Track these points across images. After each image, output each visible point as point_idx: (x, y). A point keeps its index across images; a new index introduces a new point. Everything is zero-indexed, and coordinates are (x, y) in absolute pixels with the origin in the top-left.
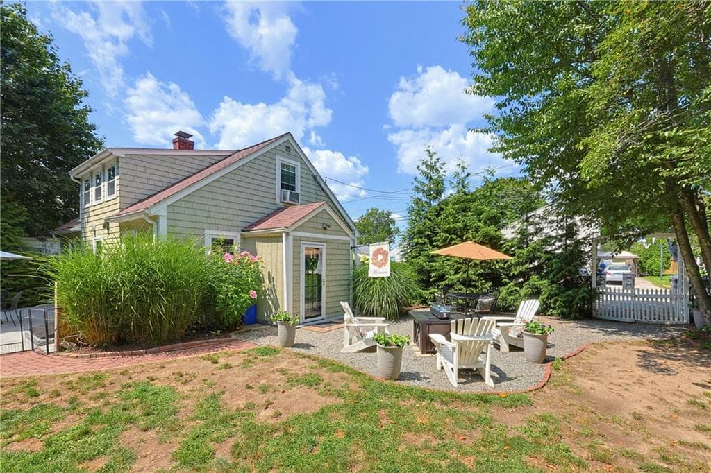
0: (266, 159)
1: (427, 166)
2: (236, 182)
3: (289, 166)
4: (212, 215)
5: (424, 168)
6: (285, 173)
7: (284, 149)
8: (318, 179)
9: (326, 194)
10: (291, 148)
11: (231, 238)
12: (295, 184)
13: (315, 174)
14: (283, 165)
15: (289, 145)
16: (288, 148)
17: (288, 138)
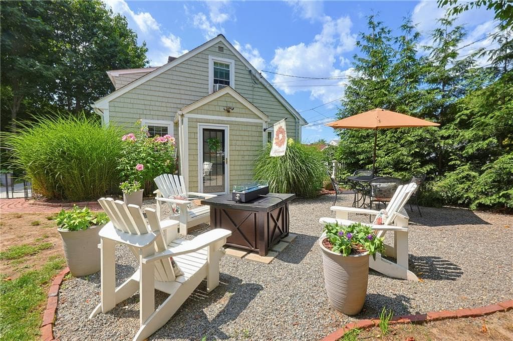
0: (197, 60)
1: (369, 40)
2: (169, 81)
3: (223, 64)
4: (147, 107)
5: (364, 43)
6: (219, 71)
7: (217, 50)
8: (253, 72)
9: (263, 85)
10: (225, 48)
11: (166, 126)
12: (229, 79)
13: (250, 69)
14: (215, 63)
15: (222, 46)
16: (221, 49)
17: (221, 39)
